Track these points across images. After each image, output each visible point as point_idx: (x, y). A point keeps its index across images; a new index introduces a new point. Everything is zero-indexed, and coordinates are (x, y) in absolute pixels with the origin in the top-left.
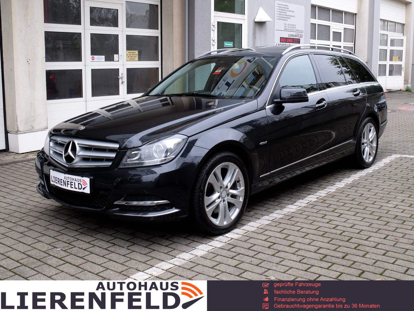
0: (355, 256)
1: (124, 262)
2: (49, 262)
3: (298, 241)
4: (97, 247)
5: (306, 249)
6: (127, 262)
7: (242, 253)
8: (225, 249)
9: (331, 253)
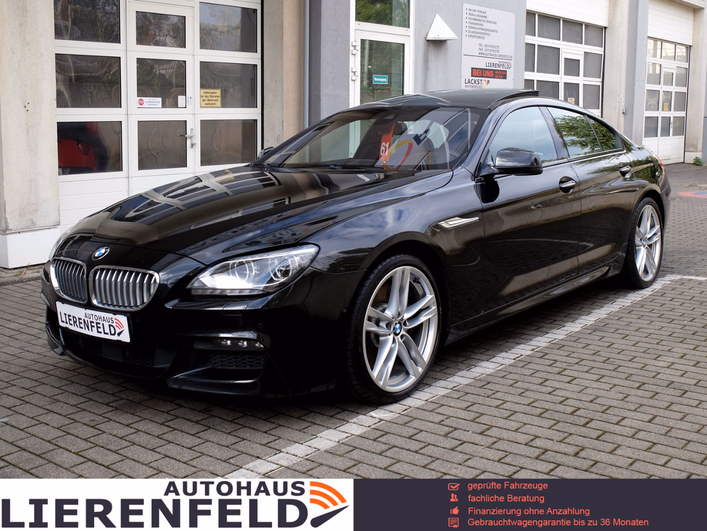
0: (596, 451)
1: (189, 461)
2: (58, 460)
4: (142, 433)
5: (512, 440)
6: (195, 460)
7: (398, 445)
8: (368, 437)
9: (554, 446)
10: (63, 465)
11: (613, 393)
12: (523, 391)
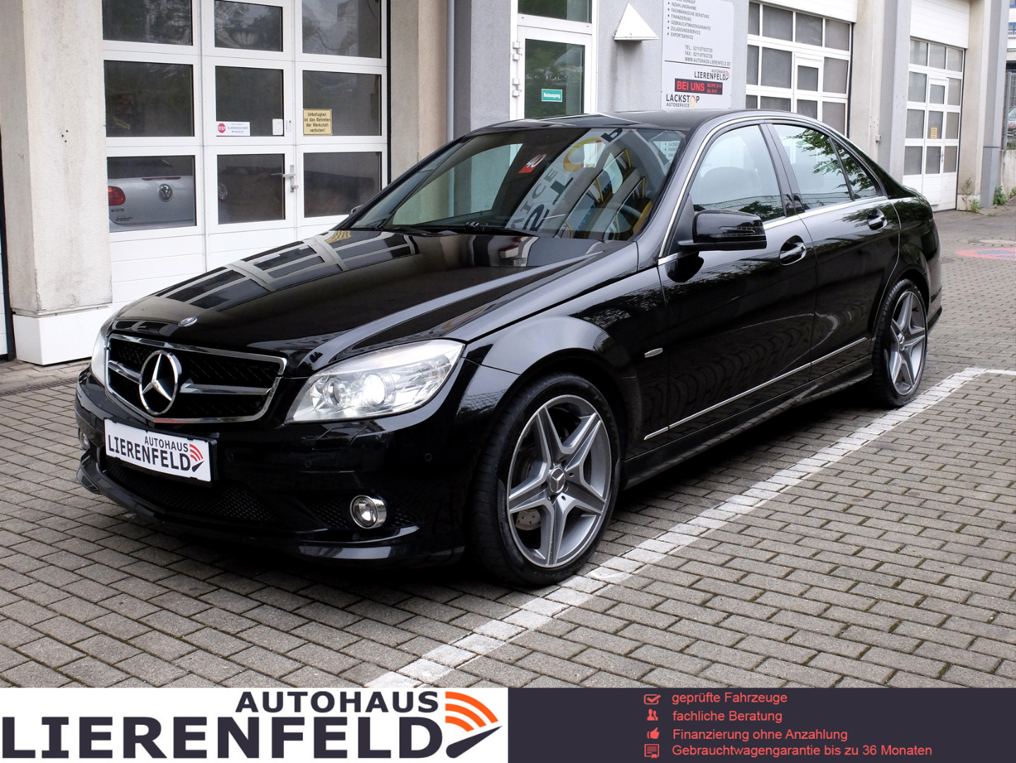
0: (919, 625)
1: (344, 647)
2: (154, 648)
3: (772, 589)
6: (352, 647)
7: (638, 620)
8: (594, 609)
9: (859, 618)
10: (163, 656)
11: (924, 539)
12: (799, 537)
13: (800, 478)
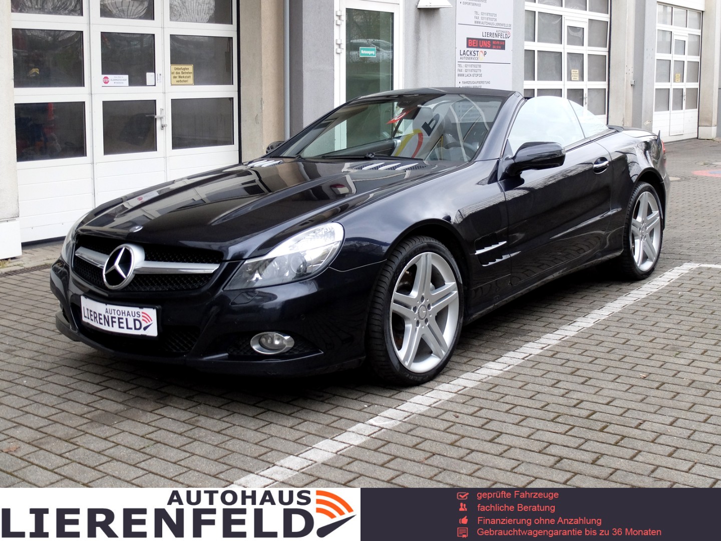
0: (615, 458)
1: (175, 476)
3: (508, 432)
6: (182, 476)
7: (402, 455)
8: (369, 448)
9: (570, 453)
11: (631, 394)
12: (534, 393)
13: (542, 348)
